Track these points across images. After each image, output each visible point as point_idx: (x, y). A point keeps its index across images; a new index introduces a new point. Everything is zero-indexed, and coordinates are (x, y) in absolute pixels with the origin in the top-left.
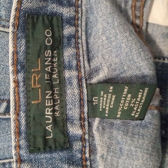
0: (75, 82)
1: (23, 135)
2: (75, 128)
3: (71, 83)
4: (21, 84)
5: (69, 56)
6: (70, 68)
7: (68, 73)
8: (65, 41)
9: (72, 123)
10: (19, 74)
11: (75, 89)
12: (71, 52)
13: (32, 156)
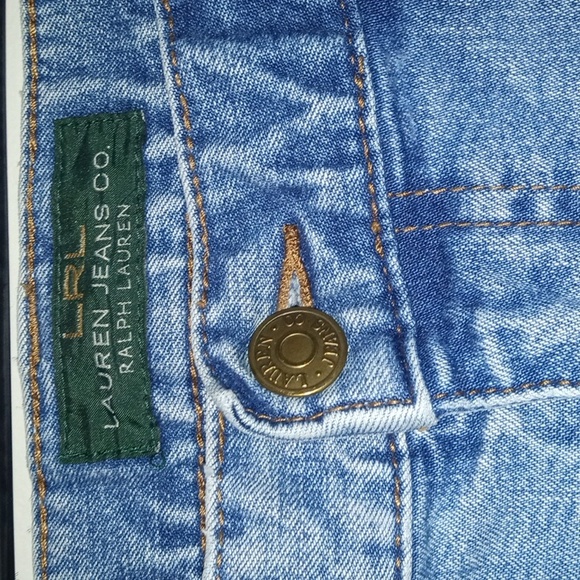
0: (175, 287)
1: (51, 418)
2: (172, 406)
3: (164, 291)
4: (44, 290)
5: (161, 218)
6: (165, 247)
7: (156, 262)
8: (155, 174)
9: (166, 392)
10: (40, 268)
11: (172, 306)
12: (166, 208)
13: (71, 471)
